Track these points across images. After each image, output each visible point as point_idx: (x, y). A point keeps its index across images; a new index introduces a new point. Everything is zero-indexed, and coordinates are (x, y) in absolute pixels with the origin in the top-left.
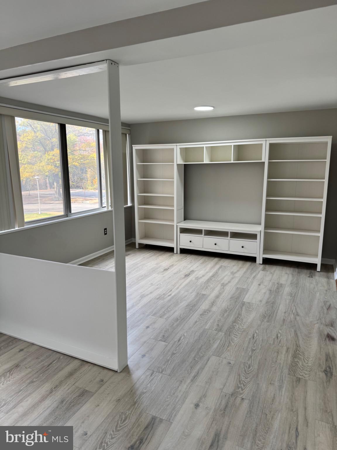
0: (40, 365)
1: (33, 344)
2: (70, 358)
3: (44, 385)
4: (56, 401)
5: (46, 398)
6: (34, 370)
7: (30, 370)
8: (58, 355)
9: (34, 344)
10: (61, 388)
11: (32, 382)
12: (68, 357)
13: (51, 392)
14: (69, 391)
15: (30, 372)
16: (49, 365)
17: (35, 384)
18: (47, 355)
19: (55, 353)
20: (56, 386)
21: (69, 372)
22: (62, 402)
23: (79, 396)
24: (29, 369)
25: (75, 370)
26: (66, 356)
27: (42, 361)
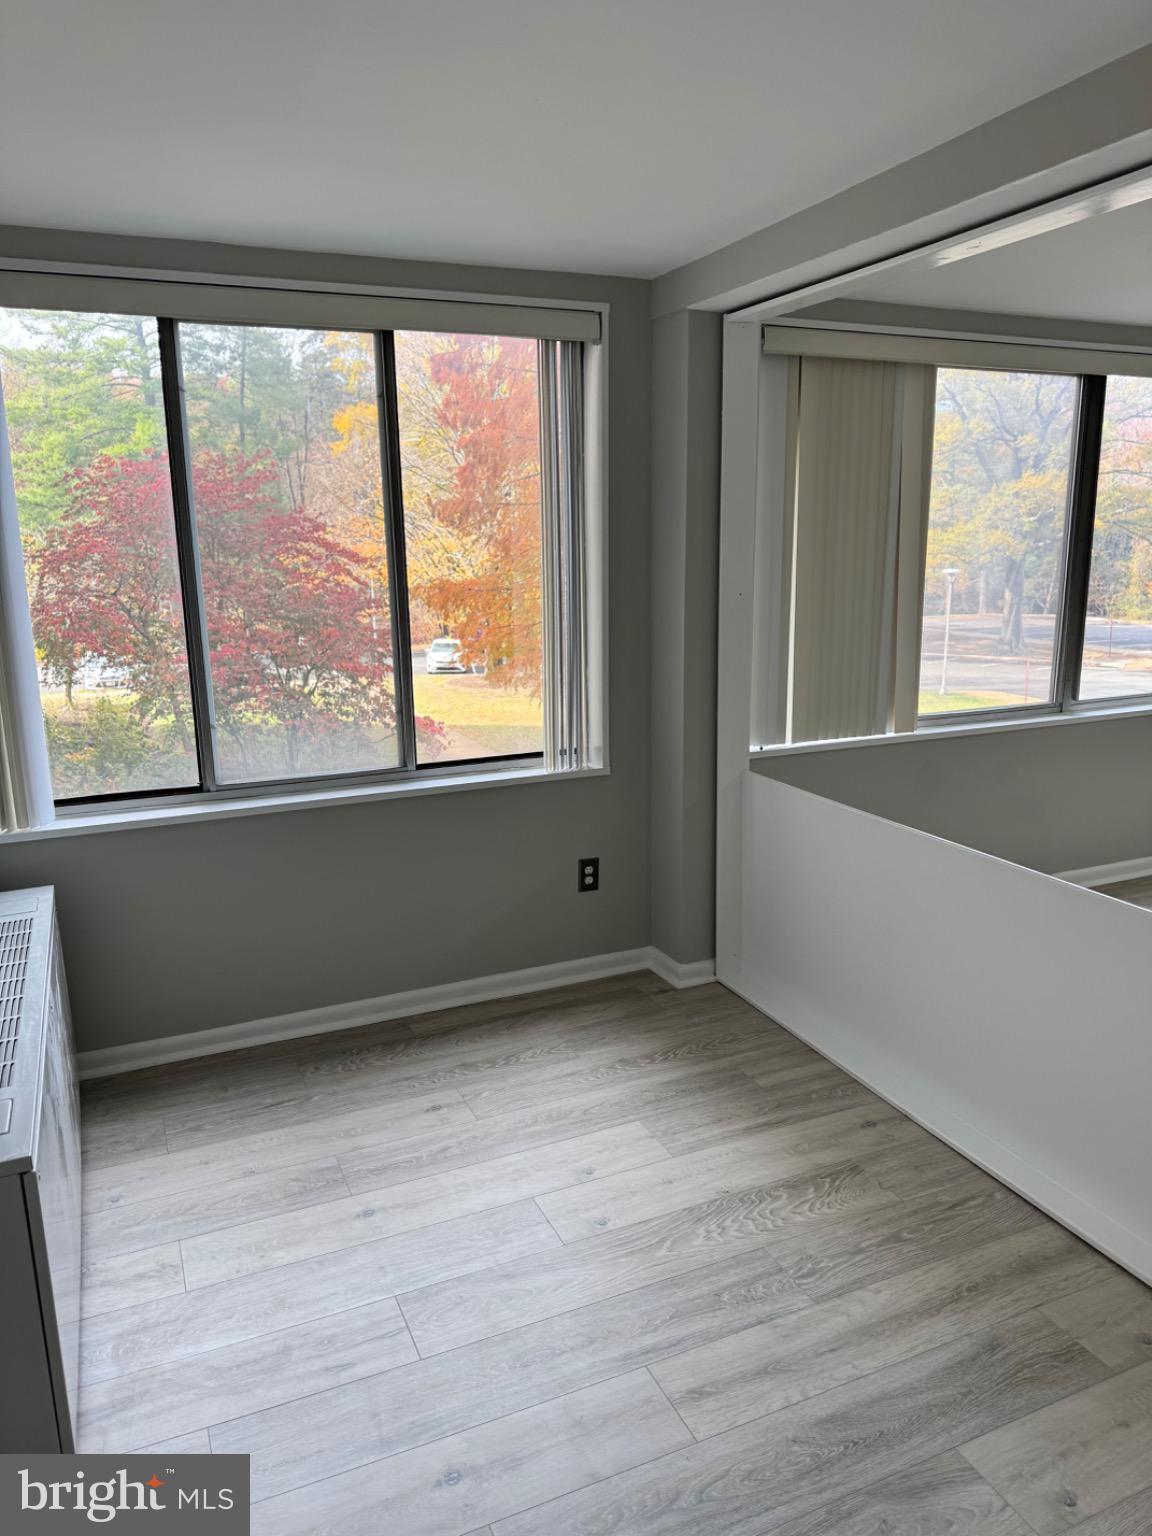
0: (924, 1194)
1: (907, 1118)
2: (1029, 1208)
3: (932, 1265)
4: (968, 1335)
5: (939, 1311)
6: (903, 1202)
7: (891, 1197)
8: (987, 1184)
9: (910, 1119)
10: (989, 1299)
11: (896, 1238)
12: (1022, 1203)
13: (956, 1297)
14: (1018, 1321)
15: (892, 1205)
16: (955, 1205)
17: (906, 1248)
18: (948, 1168)
19: (977, 1172)
20: (974, 1287)
21: (1020, 1256)
22: (993, 1347)
23: (1055, 1356)
24: (889, 1193)
25: (1046, 1258)
26: (1013, 1196)
27: (932, 1183)
